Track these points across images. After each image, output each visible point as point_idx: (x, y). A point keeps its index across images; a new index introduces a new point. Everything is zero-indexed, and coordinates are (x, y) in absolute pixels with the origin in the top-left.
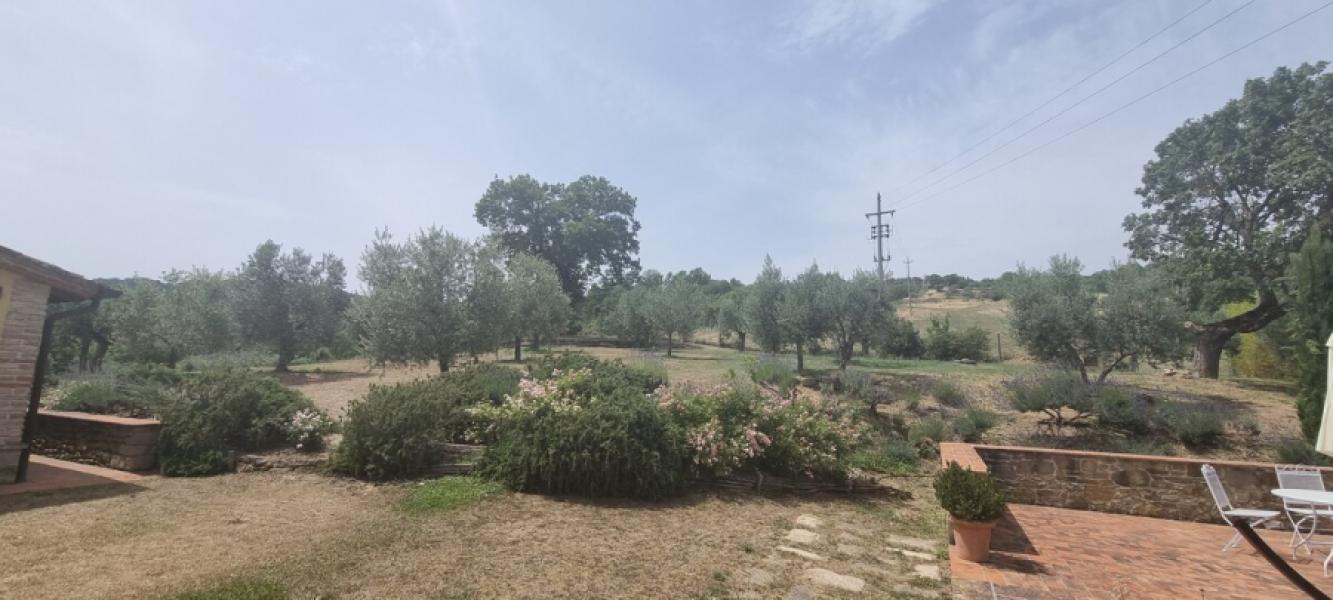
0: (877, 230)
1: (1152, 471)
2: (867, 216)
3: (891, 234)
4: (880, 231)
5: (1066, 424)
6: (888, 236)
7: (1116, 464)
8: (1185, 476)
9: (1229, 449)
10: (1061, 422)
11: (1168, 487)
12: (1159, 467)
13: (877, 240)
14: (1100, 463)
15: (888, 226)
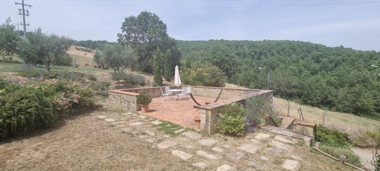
0: (22, 11)
1: (148, 90)
2: (16, 3)
3: (29, 15)
4: (24, 12)
5: (121, 83)
6: (28, 15)
7: (143, 90)
8: (152, 91)
9: (146, 85)
10: (120, 83)
11: (150, 93)
12: (149, 90)
13: (22, 16)
14: (141, 90)
15: (27, 11)
